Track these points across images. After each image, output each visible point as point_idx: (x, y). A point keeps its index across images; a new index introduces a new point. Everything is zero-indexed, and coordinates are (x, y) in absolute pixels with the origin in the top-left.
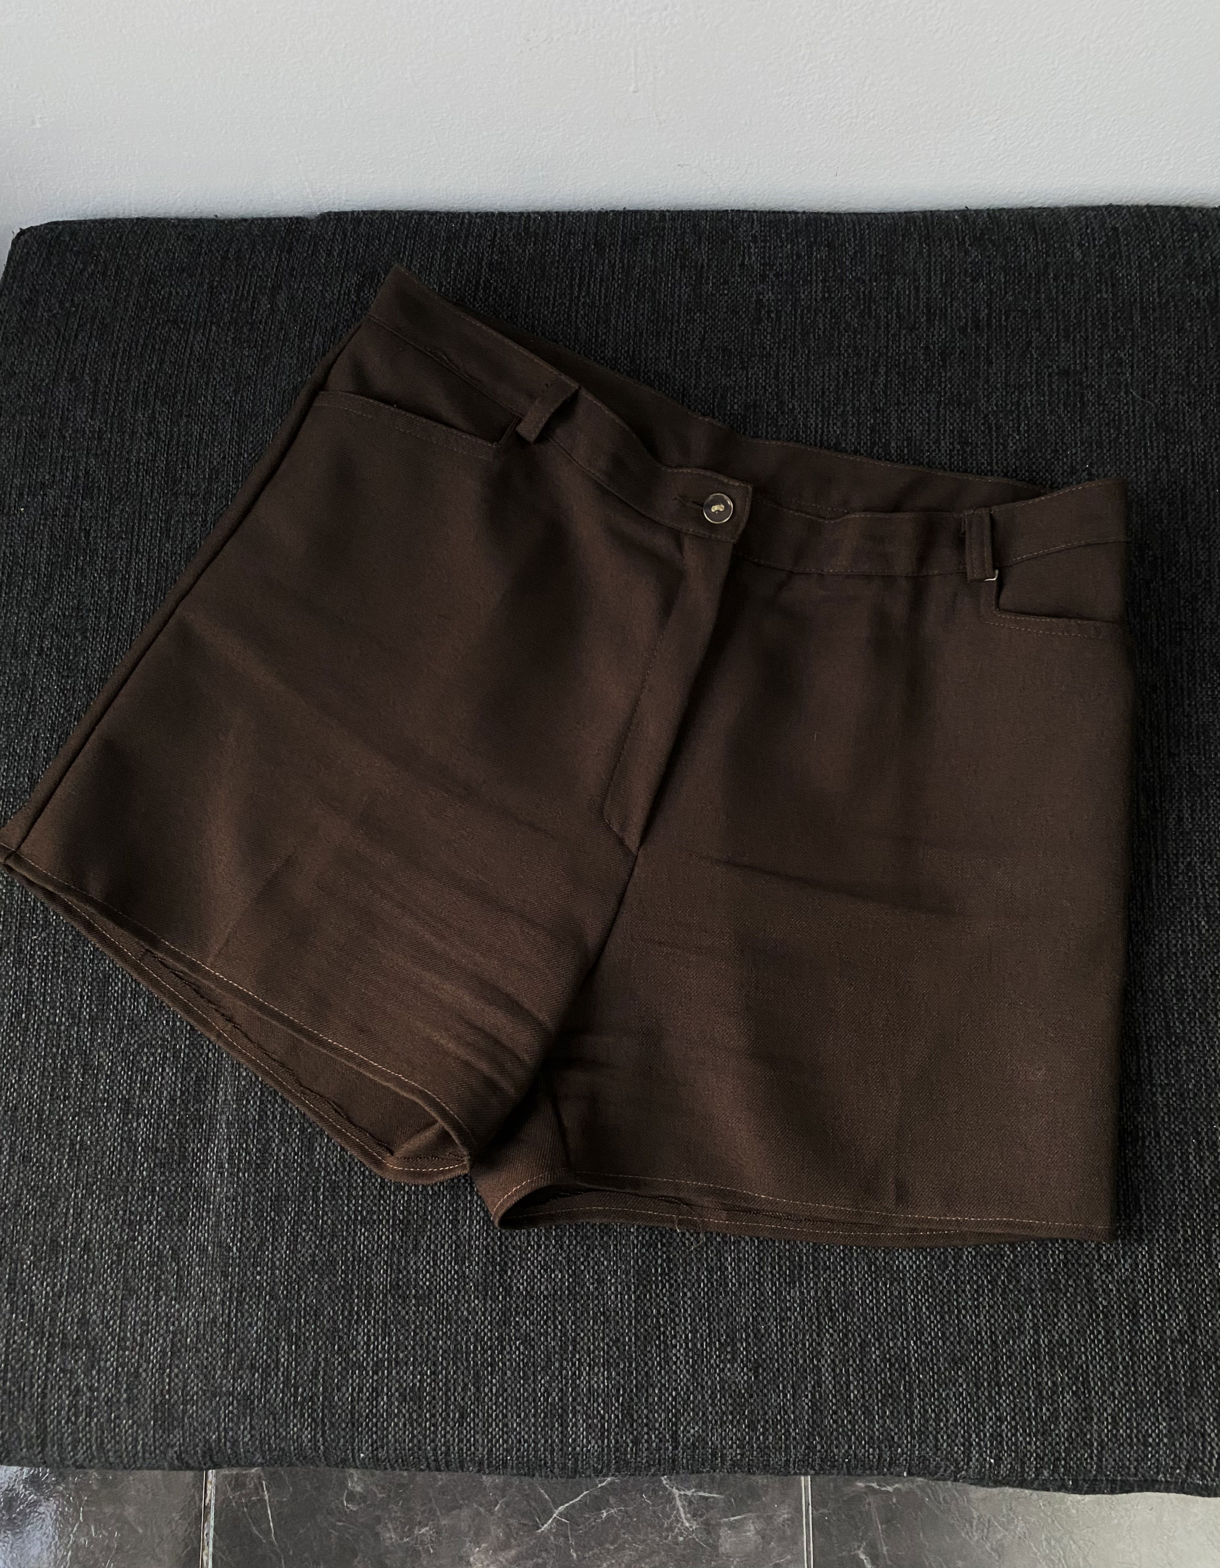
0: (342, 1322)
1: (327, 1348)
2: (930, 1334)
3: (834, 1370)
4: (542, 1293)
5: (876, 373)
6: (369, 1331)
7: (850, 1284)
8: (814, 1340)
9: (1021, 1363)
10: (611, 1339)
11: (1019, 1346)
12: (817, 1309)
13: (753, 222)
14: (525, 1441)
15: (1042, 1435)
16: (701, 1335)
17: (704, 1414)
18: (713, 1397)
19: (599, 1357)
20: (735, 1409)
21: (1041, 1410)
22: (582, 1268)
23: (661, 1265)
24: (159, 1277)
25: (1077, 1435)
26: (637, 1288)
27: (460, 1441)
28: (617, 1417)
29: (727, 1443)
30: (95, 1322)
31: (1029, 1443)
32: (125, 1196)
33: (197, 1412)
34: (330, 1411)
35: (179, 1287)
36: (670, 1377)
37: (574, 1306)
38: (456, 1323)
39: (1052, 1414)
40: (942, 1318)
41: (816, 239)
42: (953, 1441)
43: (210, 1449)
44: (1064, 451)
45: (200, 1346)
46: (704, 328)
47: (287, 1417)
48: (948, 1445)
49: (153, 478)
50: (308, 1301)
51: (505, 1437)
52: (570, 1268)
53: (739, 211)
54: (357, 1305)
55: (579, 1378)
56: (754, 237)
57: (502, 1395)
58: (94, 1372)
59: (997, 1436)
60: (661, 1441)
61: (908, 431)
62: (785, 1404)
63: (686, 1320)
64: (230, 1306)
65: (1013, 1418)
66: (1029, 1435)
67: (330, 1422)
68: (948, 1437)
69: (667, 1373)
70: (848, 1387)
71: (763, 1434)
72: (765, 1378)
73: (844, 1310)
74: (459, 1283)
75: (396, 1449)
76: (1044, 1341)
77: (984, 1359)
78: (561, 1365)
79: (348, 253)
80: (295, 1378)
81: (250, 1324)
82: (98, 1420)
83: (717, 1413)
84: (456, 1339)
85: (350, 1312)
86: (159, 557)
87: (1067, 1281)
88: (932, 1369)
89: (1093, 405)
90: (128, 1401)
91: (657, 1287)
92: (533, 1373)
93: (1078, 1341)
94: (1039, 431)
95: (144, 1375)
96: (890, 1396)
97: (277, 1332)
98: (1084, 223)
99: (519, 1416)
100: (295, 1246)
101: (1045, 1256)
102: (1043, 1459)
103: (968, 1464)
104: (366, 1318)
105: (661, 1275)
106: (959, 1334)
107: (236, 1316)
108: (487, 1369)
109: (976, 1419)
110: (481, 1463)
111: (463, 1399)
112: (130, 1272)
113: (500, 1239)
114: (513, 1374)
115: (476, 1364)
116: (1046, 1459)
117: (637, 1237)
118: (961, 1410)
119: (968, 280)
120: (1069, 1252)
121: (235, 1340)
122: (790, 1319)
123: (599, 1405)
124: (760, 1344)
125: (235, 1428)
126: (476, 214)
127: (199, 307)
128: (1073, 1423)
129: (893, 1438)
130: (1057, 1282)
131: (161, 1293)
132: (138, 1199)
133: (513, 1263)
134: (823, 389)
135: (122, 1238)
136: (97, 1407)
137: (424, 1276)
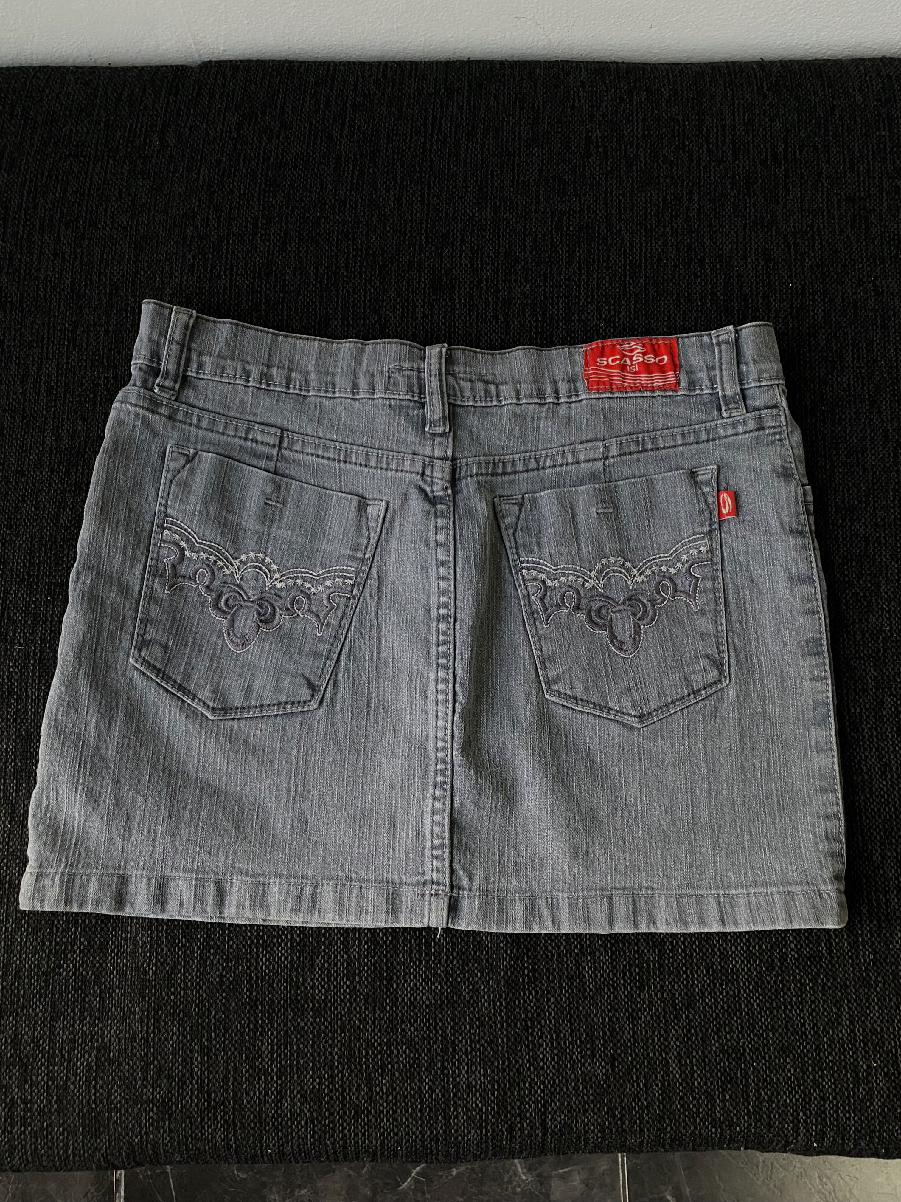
0: (248, 1034)
1: (235, 1057)
2: (761, 1027)
3: (680, 1061)
4: (424, 1003)
5: (690, 200)
6: (272, 1041)
7: (692, 986)
8: (662, 1036)
9: (839, 1050)
10: (486, 1042)
11: (838, 1035)
12: (664, 1009)
13: (581, 71)
14: (413, 1133)
15: (860, 1111)
16: (564, 1035)
17: (569, 1103)
18: (575, 1088)
19: (475, 1057)
20: (595, 1098)
21: (858, 1090)
22: (459, 979)
23: (528, 975)
24: (83, 1000)
25: (889, 1110)
26: (507, 995)
27: (356, 1135)
28: (493, 1109)
29: (589, 1129)
30: (26, 1041)
31: (849, 1119)
32: (51, 929)
33: (120, 1118)
34: (240, 1113)
35: (102, 1009)
36: (539, 1073)
37: (453, 1013)
38: (349, 1031)
39: (867, 1093)
40: (771, 1013)
41: (635, 85)
42: (783, 1119)
43: (133, 1151)
44: (853, 266)
45: (121, 1059)
46: (542, 161)
47: (202, 1120)
48: (780, 1123)
49: (60, 293)
50: (217, 1017)
51: (396, 1130)
52: (448, 980)
53: (568, 61)
54: (262, 1018)
55: (459, 1076)
56: (583, 84)
57: (392, 1093)
58: (27, 1087)
59: (821, 1113)
60: (532, 1128)
61: (719, 249)
62: (638, 1093)
63: (551, 1022)
64: (148, 1023)
65: (835, 1098)
66: (849, 1112)
67: (241, 1123)
68: (780, 1115)
69: (535, 1069)
70: (693, 1076)
71: (620, 1119)
72: (620, 1070)
73: (687, 1009)
74: (351, 997)
75: (299, 1145)
76: (859, 1030)
77: (808, 1047)
78: (443, 1065)
79: (228, 95)
80: (208, 1085)
81: (166, 1039)
82: (32, 1129)
83: (580, 1102)
84: (349, 1046)
85: (255, 1026)
86: (67, 363)
87: (876, 978)
88: (764, 1058)
89: (876, 226)
90: (58, 1111)
91: (525, 994)
92: (419, 1074)
93: (888, 1029)
94: (830, 249)
95: (72, 1087)
96: (729, 1082)
97: (191, 1045)
98: (863, 71)
99: (407, 1111)
100: (205, 968)
101: (857, 957)
102: (860, 1132)
103: (796, 1139)
104: (269, 1030)
105: (528, 983)
106: (786, 1026)
107: (153, 1032)
108: (377, 1071)
109: (803, 1099)
110: (375, 1154)
111: (357, 1098)
112: (57, 996)
113: (386, 956)
114: (400, 1074)
115: (368, 1067)
116: (863, 1131)
117: (506, 952)
118: (791, 1093)
119: (767, 120)
120: (877, 953)
121: (153, 1054)
122: (640, 1018)
123: (477, 1099)
124: (615, 1041)
125: (155, 1132)
126: (340, 63)
127: (97, 142)
128: (885, 1100)
129: (732, 1119)
130: (868, 979)
131: (86, 1014)
132: (63, 930)
133: (398, 978)
134: (645, 214)
135: (49, 966)
136: (31, 1117)
137: (320, 991)
